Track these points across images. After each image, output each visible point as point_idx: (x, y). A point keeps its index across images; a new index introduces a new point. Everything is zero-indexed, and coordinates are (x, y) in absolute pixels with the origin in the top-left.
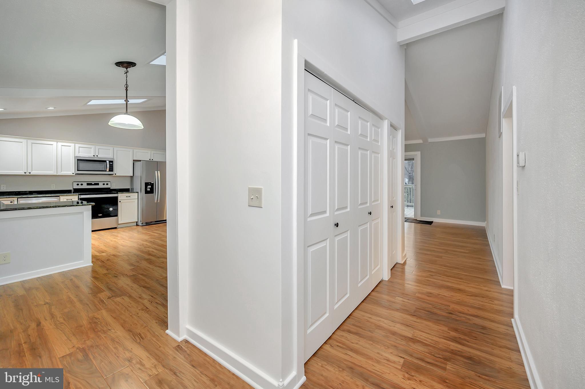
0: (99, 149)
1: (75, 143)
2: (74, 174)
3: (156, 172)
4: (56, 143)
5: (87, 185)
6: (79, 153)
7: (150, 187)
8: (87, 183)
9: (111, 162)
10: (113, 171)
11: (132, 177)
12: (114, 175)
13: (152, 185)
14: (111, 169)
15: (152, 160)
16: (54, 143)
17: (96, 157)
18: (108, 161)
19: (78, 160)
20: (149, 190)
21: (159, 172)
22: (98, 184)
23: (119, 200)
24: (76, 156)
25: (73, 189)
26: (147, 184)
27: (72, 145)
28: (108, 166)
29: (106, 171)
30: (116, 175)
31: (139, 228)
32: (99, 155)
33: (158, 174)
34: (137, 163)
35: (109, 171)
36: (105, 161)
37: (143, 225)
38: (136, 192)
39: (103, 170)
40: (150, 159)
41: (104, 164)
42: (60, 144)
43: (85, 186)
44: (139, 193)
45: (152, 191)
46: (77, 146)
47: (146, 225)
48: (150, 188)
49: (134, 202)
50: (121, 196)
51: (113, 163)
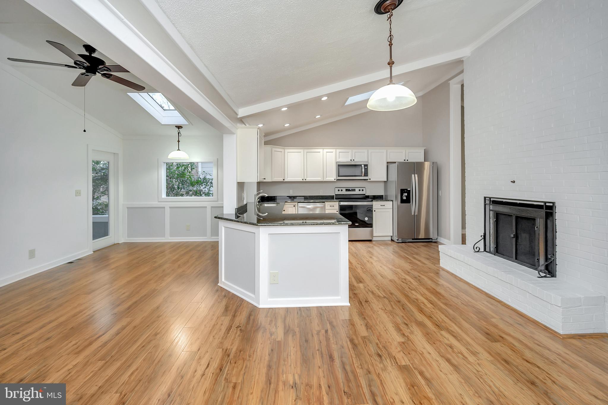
0: (355, 152)
1: (336, 149)
2: (336, 180)
3: (413, 175)
4: (322, 150)
5: (346, 191)
6: (339, 158)
7: (406, 194)
8: (346, 189)
9: (366, 166)
10: (367, 176)
11: (385, 182)
12: (369, 180)
13: (409, 192)
14: (366, 174)
15: (407, 160)
16: (321, 150)
17: (353, 161)
18: (363, 165)
19: (339, 166)
20: (405, 198)
21: (416, 175)
22: (354, 190)
23: (374, 209)
24: (337, 162)
25: (336, 195)
26: (402, 191)
27: (334, 150)
28: (363, 170)
29: (361, 176)
30: (370, 180)
31: (395, 245)
32: (355, 159)
33: (415, 178)
34: (391, 166)
35: (364, 176)
36: (361, 165)
37: (398, 241)
38: (391, 201)
39: (359, 175)
40: (405, 160)
41: (359, 169)
42: (325, 150)
43: (344, 193)
44: (393, 202)
45: (407, 201)
46: (338, 151)
47: (402, 242)
48: (406, 196)
49: (388, 212)
50: (376, 205)
51: (367, 167)
